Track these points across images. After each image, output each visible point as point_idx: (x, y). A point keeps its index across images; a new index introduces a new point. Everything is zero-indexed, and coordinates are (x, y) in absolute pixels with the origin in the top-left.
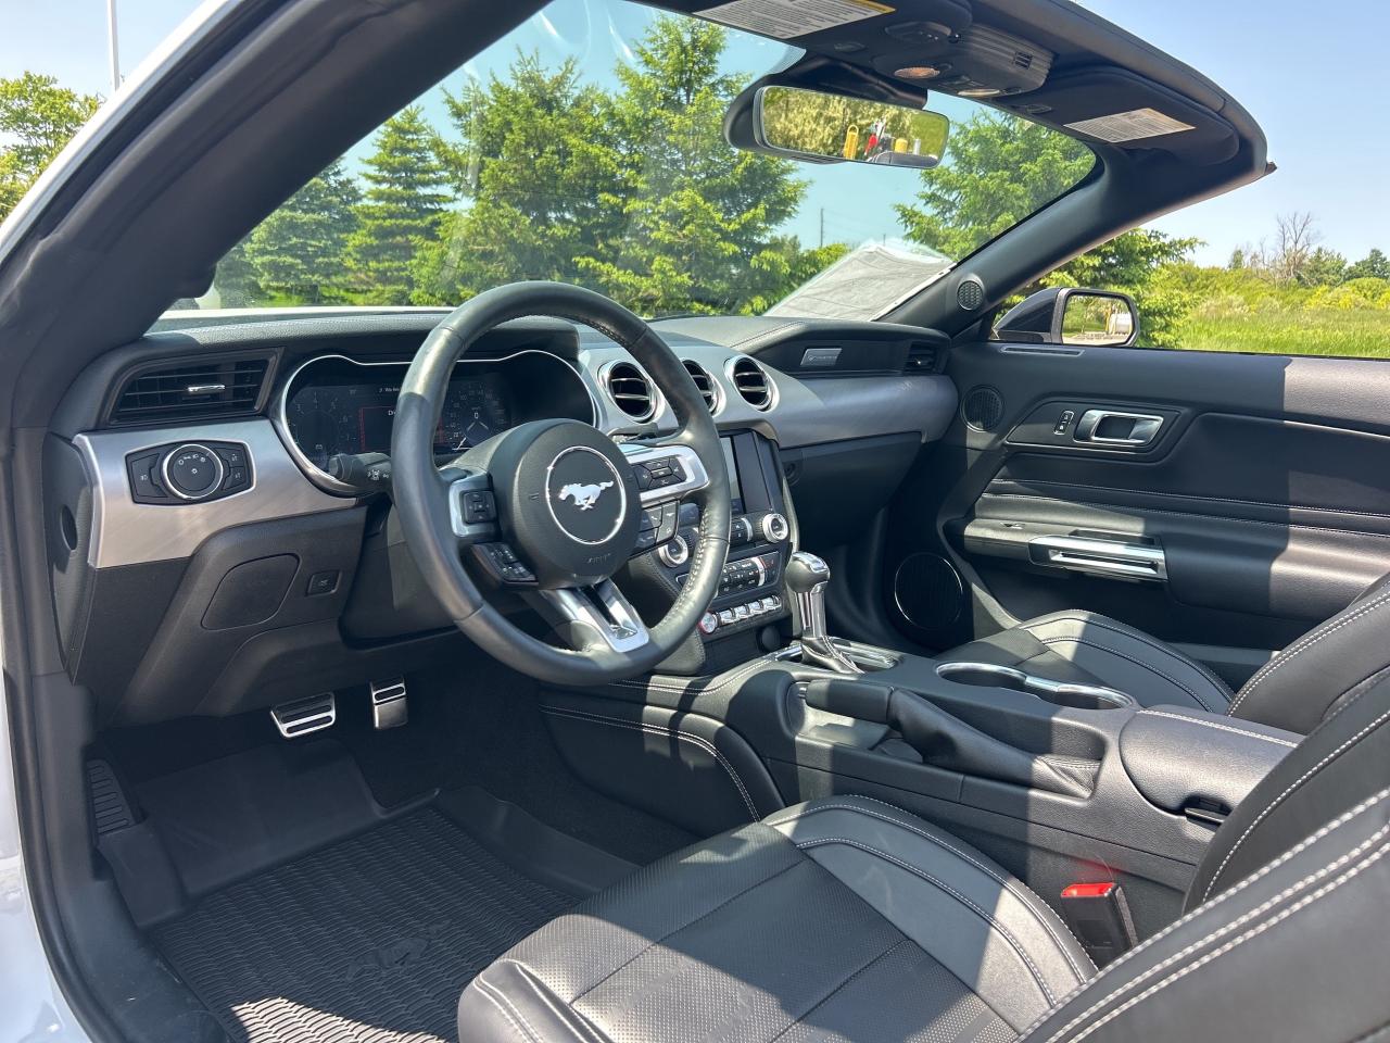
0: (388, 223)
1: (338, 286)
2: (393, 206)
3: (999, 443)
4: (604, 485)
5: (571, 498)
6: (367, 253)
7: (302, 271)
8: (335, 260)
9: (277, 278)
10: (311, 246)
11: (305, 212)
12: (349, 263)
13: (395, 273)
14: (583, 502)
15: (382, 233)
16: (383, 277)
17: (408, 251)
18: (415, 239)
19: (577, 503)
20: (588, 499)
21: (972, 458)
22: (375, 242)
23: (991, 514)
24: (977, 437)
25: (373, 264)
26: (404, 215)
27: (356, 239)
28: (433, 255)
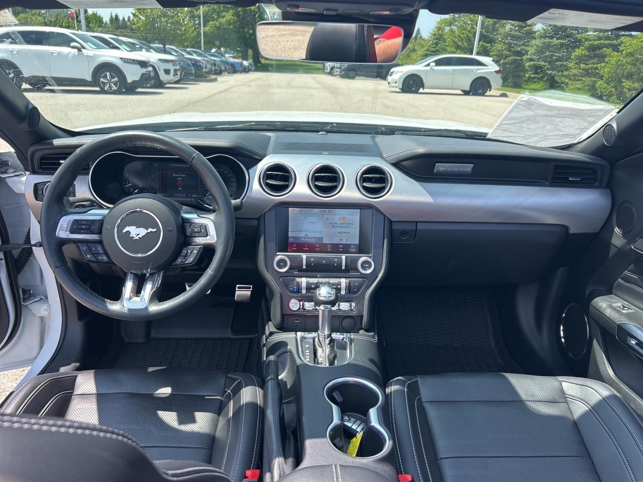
0: (596, 43)
1: (566, 77)
2: (601, 34)
3: (628, 247)
4: (150, 230)
5: (128, 232)
6: (581, 60)
7: (548, 69)
8: (565, 63)
9: (536, 73)
10: (556, 56)
11: (558, 39)
12: (571, 65)
13: (594, 71)
14: (135, 236)
15: (593, 48)
16: (587, 73)
17: (602, 58)
18: (608, 51)
19: (131, 236)
20: (138, 235)
21: (613, 251)
22: (587, 53)
23: (621, 295)
24: (618, 238)
25: (582, 66)
26: (608, 38)
27: (578, 52)
28: (613, 60)
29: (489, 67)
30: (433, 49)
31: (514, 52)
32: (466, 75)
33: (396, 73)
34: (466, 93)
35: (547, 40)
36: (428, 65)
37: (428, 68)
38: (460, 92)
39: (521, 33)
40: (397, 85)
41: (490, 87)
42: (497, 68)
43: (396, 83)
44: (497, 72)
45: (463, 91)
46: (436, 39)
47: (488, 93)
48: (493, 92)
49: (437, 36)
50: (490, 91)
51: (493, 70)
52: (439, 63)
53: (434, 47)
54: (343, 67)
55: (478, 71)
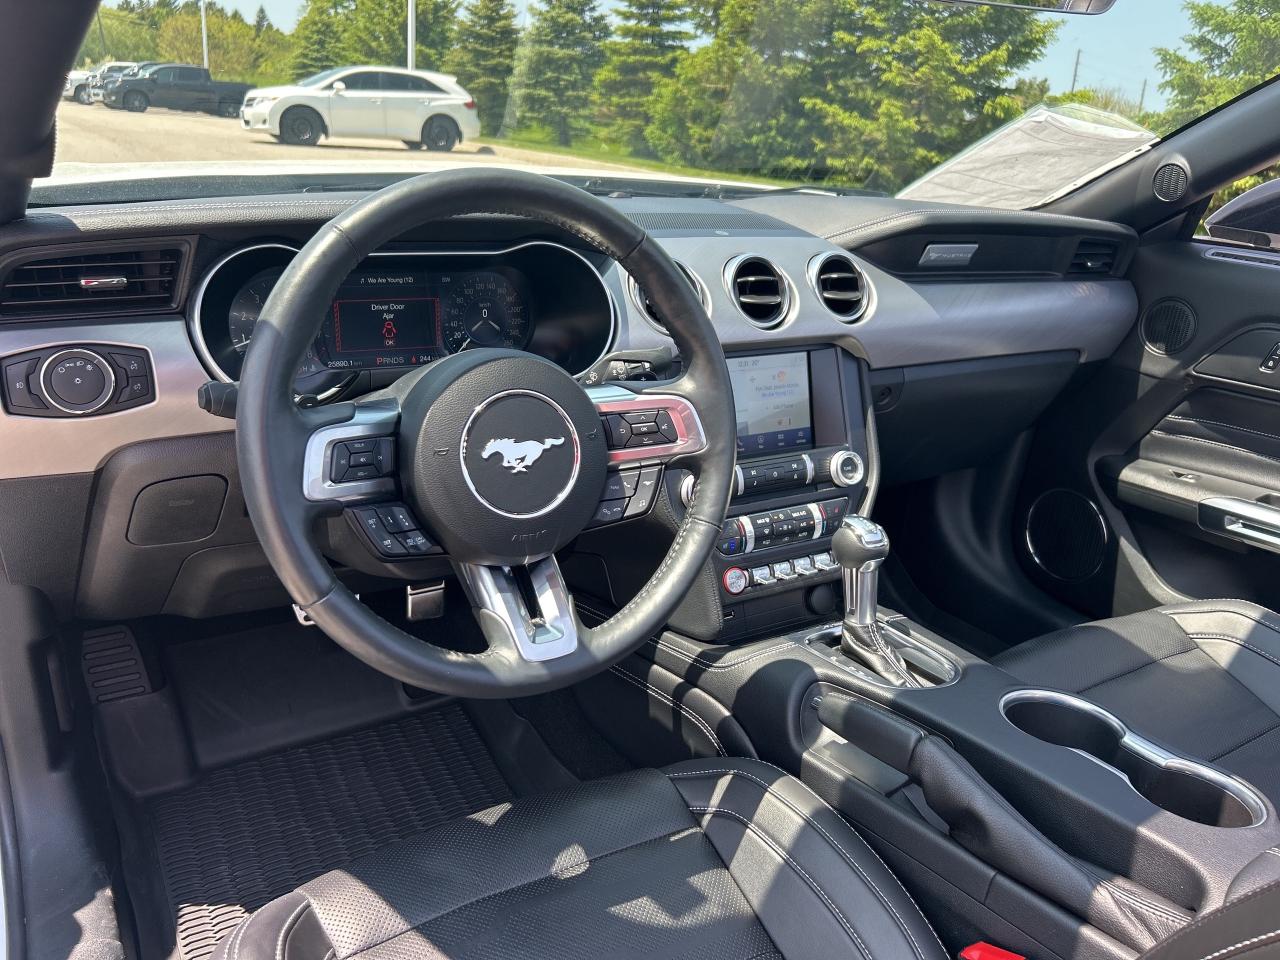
0: (632, 59)
1: (586, 118)
2: (637, 43)
3: (1182, 373)
4: (549, 442)
5: (497, 456)
6: (611, 87)
7: (554, 103)
8: (582, 94)
9: (532, 109)
10: (564, 80)
11: (562, 47)
12: (595, 97)
13: (634, 109)
14: (514, 463)
15: (626, 69)
16: (624, 112)
17: (647, 87)
18: (654, 76)
19: (505, 464)
20: (522, 459)
21: (1145, 386)
22: (619, 78)
23: (1158, 456)
24: (1155, 360)
25: (615, 99)
26: (647, 52)
27: (603, 74)
28: (667, 92)
29: (453, 96)
30: (315, 55)
31: (485, 68)
32: (410, 111)
33: (262, 101)
34: (413, 146)
35: (545, 48)
36: (330, 87)
37: (330, 93)
38: (400, 145)
39: (493, 31)
40: (267, 126)
41: (459, 135)
42: (468, 99)
43: (264, 122)
44: (469, 106)
45: (406, 142)
46: (318, 32)
47: (457, 146)
48: (465, 145)
49: (320, 25)
50: (460, 141)
51: (461, 102)
52: (351, 82)
53: (318, 51)
54: (110, 86)
55: (433, 104)
